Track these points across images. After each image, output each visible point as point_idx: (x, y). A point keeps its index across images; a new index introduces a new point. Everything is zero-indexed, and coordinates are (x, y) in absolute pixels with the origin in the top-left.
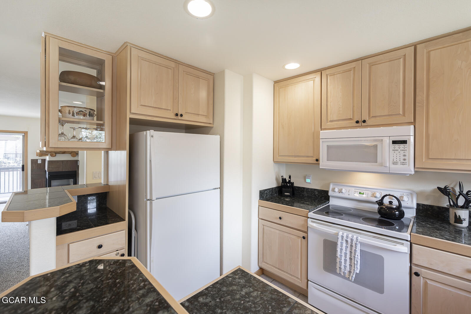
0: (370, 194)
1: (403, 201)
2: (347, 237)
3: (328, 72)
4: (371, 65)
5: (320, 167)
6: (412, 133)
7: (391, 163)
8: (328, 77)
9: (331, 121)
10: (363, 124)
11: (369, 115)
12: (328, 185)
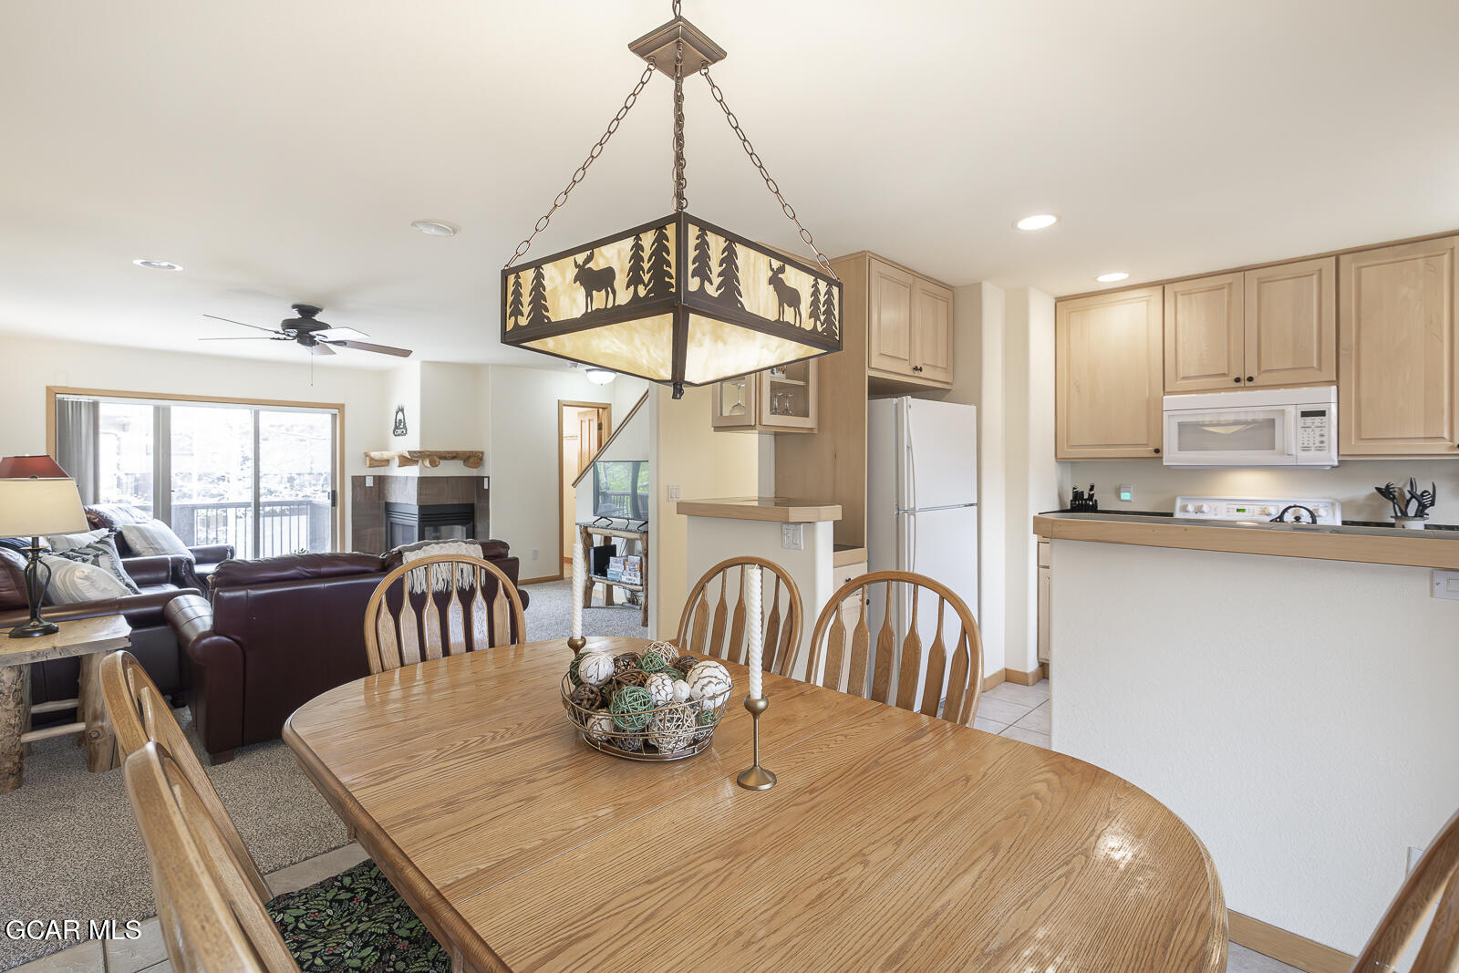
0: (1257, 509)
1: (1319, 516)
3: (1178, 287)
4: (1261, 282)
5: (1165, 464)
6: (1334, 399)
7: (1299, 448)
8: (1179, 296)
9: (1184, 378)
10: (1248, 384)
11: (1259, 369)
12: (1173, 501)
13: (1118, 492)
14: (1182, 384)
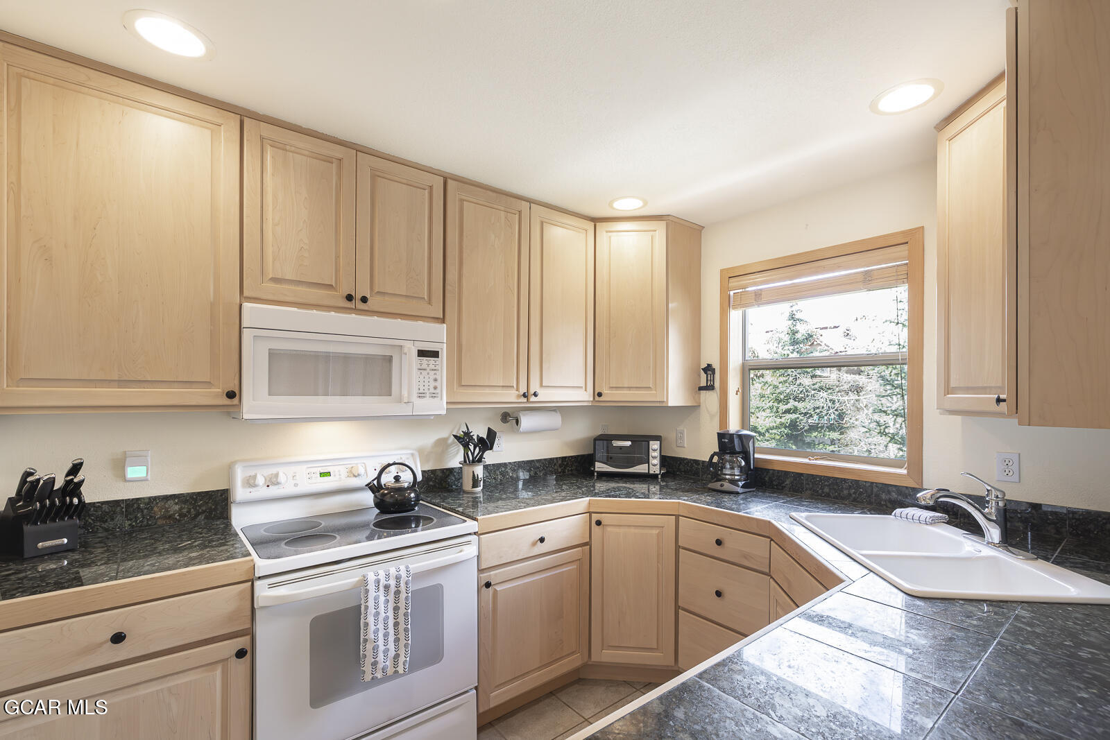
0: (343, 471)
2: (388, 576)
3: (267, 130)
4: (375, 174)
6: (444, 338)
7: (415, 395)
8: (267, 146)
9: (276, 280)
10: (361, 306)
11: (372, 289)
12: (229, 471)
13: (119, 466)
14: (270, 289)
